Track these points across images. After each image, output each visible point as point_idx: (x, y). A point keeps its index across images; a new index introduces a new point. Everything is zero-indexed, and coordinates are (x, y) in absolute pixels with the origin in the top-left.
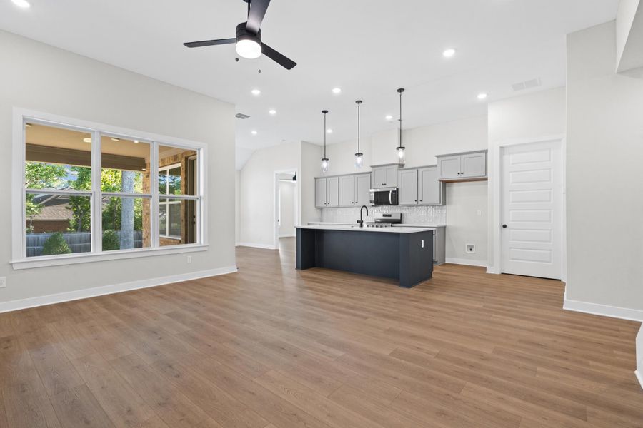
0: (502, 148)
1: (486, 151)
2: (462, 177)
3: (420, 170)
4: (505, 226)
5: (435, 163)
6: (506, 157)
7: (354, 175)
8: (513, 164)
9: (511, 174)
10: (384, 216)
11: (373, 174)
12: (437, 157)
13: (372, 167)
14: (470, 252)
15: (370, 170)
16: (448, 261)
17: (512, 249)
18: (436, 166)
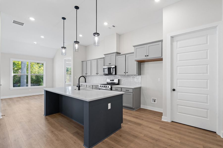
0: (172, 37)
1: (162, 41)
2: (148, 58)
3: (127, 55)
4: (174, 90)
5: (133, 51)
6: (175, 44)
7: (97, 59)
8: (179, 48)
9: (178, 55)
10: (111, 80)
11: (105, 58)
12: (134, 46)
13: (105, 55)
14: (154, 102)
15: (104, 56)
16: (142, 107)
17: (179, 106)
18: (133, 53)
